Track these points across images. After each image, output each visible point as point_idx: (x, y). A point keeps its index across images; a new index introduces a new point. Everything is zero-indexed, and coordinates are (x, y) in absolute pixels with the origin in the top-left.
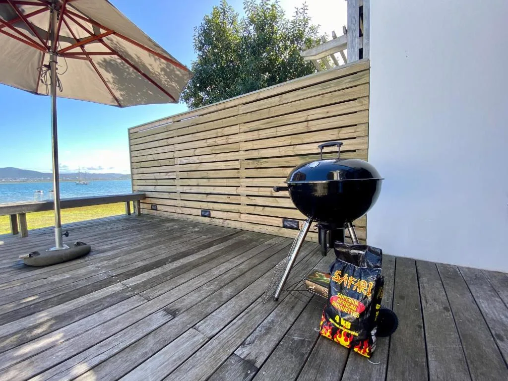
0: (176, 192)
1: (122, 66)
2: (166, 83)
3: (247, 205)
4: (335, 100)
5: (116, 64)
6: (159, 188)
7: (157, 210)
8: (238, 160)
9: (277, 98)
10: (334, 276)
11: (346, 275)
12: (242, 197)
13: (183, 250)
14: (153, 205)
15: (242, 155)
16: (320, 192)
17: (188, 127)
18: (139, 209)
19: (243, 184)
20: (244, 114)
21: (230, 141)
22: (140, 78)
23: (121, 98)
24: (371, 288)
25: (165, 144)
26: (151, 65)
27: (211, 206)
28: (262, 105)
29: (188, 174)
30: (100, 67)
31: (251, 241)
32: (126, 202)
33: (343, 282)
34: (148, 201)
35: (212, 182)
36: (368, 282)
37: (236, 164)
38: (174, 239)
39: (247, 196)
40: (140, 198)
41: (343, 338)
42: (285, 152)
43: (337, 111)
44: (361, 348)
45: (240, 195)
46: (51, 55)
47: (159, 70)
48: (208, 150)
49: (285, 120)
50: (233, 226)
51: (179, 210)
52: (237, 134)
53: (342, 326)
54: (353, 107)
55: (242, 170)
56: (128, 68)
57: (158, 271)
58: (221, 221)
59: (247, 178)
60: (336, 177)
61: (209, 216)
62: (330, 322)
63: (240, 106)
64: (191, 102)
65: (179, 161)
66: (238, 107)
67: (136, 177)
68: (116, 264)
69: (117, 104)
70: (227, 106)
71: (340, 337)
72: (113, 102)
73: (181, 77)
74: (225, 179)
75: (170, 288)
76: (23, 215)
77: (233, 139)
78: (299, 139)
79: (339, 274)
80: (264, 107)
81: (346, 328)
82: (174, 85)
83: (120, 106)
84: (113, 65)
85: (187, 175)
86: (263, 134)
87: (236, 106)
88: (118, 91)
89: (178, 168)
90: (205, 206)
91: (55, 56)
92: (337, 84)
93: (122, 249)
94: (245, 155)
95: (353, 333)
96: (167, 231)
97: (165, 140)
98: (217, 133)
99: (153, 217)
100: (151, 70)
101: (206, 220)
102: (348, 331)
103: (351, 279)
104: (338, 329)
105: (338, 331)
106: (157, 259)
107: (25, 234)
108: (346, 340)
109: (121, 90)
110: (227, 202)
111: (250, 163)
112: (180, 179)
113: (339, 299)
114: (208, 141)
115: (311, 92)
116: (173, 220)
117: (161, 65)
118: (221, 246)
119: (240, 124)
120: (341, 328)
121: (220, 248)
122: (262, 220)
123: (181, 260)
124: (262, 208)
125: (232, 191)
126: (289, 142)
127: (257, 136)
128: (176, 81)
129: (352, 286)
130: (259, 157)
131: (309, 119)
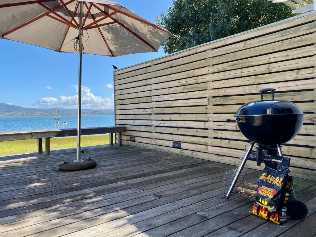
0: (151, 126)
1: (120, 29)
2: (150, 39)
3: (214, 138)
4: (294, 45)
5: (116, 28)
6: (137, 122)
7: (135, 141)
8: (207, 98)
9: (242, 43)
10: (261, 176)
11: (270, 175)
12: (209, 130)
13: (160, 169)
14: (131, 137)
15: (210, 93)
16: (257, 123)
17: (164, 69)
18: (121, 140)
19: (210, 119)
20: (213, 57)
21: (200, 81)
22: (131, 36)
23: (115, 50)
24: (281, 181)
25: (144, 84)
26: (141, 28)
27: (181, 138)
28: (229, 50)
29: (162, 110)
30: (104, 30)
31: (216, 168)
32: (110, 134)
33: (267, 180)
34: (128, 133)
35: (183, 117)
36: (280, 178)
37: (205, 102)
38: (152, 162)
39: (214, 130)
40: (121, 130)
41: (263, 212)
42: (249, 90)
43: (296, 55)
44: (273, 218)
45: (207, 129)
46: (79, 31)
47: (147, 32)
48: (180, 89)
49: (249, 62)
50: (201, 157)
51: (153, 142)
52: (206, 74)
53: (263, 204)
54: (309, 51)
55: (210, 107)
56: (123, 30)
57: (146, 179)
58: (190, 152)
59: (214, 113)
60: (269, 112)
61: (179, 148)
62: (257, 203)
63: (209, 51)
64: (166, 43)
65: (155, 99)
66: (207, 51)
67: (118, 112)
68: (116, 173)
69: (110, 54)
70: (198, 51)
71: (262, 212)
72: (108, 53)
73: (163, 36)
74: (194, 115)
75: (155, 187)
76: (48, 139)
77: (201, 79)
78: (262, 79)
79: (265, 175)
80: (229, 52)
81: (265, 205)
82: (157, 41)
83: (113, 56)
84: (114, 28)
85: (162, 112)
86: (229, 74)
87: (206, 51)
88: (113, 45)
89: (154, 105)
90: (176, 138)
91: (82, 31)
92: (295, 32)
93: (117, 166)
94: (214, 93)
95: (269, 208)
96: (146, 157)
97: (144, 81)
98: (188, 74)
99: (132, 147)
100: (141, 31)
101: (177, 151)
102: (266, 207)
103: (272, 178)
104: (261, 206)
105: (261, 208)
106: (143, 173)
107: (48, 153)
108: (265, 213)
109: (115, 44)
110: (195, 135)
111: (217, 100)
112: (156, 114)
113: (263, 189)
114: (181, 81)
115: (272, 39)
116: (149, 150)
117: (148, 28)
118: (190, 170)
119: (209, 66)
120: (262, 205)
121: (189, 171)
122: (228, 152)
123: (160, 175)
124: (227, 141)
125: (201, 125)
126: (253, 81)
127: (224, 76)
128: (158, 38)
129: (272, 182)
130: (225, 94)
131: (270, 62)
